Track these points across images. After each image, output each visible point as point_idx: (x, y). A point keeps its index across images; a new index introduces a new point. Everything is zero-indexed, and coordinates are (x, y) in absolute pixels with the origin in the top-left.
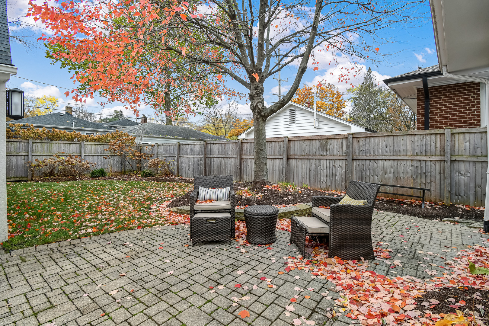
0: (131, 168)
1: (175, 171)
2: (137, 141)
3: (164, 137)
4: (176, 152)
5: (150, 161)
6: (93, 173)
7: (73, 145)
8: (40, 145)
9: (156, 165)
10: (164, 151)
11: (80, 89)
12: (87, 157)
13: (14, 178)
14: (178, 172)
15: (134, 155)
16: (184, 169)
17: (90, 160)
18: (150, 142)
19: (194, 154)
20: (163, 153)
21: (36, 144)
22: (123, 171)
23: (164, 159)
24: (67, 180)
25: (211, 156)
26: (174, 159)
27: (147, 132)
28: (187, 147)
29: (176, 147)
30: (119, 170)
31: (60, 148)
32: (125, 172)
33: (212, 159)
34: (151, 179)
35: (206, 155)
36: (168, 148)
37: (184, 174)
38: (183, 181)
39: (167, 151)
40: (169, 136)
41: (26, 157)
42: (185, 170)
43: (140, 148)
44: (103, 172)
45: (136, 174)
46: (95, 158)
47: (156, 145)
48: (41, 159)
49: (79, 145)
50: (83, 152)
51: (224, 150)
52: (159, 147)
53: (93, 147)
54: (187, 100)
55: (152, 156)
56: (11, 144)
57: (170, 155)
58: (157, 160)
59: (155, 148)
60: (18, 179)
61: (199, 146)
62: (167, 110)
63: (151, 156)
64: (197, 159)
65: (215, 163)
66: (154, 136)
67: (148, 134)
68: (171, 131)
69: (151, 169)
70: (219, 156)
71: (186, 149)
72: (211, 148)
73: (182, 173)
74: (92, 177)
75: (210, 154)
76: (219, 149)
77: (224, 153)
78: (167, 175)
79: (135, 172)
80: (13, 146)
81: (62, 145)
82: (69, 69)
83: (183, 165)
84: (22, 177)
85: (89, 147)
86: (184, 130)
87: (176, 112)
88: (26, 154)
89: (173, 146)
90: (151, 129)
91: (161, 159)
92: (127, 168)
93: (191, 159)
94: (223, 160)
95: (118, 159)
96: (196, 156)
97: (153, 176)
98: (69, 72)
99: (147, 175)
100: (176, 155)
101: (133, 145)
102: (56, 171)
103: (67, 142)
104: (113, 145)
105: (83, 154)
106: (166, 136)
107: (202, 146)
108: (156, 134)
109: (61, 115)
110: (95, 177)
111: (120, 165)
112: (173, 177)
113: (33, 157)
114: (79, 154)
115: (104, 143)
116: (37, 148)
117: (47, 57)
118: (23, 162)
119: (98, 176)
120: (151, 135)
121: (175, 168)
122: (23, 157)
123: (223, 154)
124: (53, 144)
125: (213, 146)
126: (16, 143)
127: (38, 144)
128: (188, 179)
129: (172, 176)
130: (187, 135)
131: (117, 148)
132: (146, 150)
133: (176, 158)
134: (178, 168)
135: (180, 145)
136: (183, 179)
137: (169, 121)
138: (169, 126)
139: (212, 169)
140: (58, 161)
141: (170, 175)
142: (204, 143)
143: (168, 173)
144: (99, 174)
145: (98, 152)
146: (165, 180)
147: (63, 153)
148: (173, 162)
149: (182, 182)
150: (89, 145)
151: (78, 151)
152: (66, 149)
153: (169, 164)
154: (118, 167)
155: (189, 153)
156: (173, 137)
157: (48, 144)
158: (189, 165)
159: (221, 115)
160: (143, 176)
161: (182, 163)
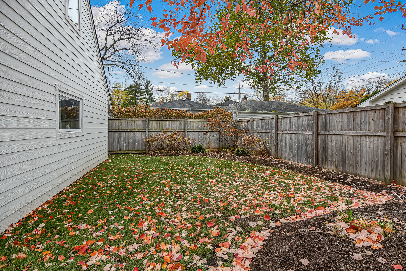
0: (227, 144)
1: (273, 151)
2: (234, 118)
3: (261, 112)
4: (274, 127)
5: (244, 138)
6: (193, 149)
7: (179, 122)
8: (154, 122)
9: (249, 143)
10: (259, 127)
11: (197, 79)
12: (190, 134)
13: (137, 150)
14: (277, 152)
15: (229, 131)
16: (284, 149)
17: (192, 136)
18: (246, 117)
19: (298, 130)
20: (259, 129)
21: (151, 122)
22: (221, 147)
23: (259, 135)
24: (172, 155)
25: (328, 133)
26: (271, 137)
27: (244, 109)
28: (288, 121)
29: (274, 122)
30: (217, 146)
31: (169, 125)
32: (222, 148)
33: (329, 138)
34: (245, 159)
35: (317, 130)
36: (264, 123)
37: (284, 156)
38: (284, 166)
39: (263, 126)
40: (266, 111)
41: (145, 133)
42: (286, 151)
43: (236, 124)
44: (202, 148)
45: (231, 151)
46: (197, 134)
47: (251, 120)
48: (153, 135)
49: (183, 122)
50: (186, 128)
51: (353, 123)
52: (255, 122)
53: (195, 123)
54: (284, 76)
55: (248, 132)
56: (135, 122)
57: (266, 130)
58: (251, 138)
59: (251, 123)
60: (139, 152)
61: (306, 118)
62: (265, 87)
63: (246, 132)
64: (302, 137)
65: (334, 143)
66: (251, 112)
67: (246, 110)
68: (268, 106)
69: (244, 147)
70: (342, 133)
71: (286, 124)
72: (326, 121)
73: (282, 153)
74: (192, 152)
75: (326, 130)
76: (342, 121)
77: (352, 127)
78: (263, 155)
79: (232, 148)
80: (135, 124)
81: (171, 122)
82: (187, 62)
83: (282, 144)
84: (142, 150)
85: (191, 124)
86: (282, 104)
87: (273, 88)
88: (144, 131)
89: (269, 120)
90: (248, 105)
91: (256, 136)
92: (224, 145)
93: (293, 136)
94: (351, 140)
95: (216, 135)
96: (301, 132)
97: (248, 155)
98: (187, 65)
99: (240, 154)
100: (274, 132)
101: (229, 121)
102: (165, 146)
103: (174, 120)
104: (210, 121)
105: (187, 131)
106: (263, 112)
107: (310, 118)
108: (253, 110)
109: (183, 100)
110: (195, 152)
111: (218, 141)
112: (271, 157)
113: (150, 133)
114: (183, 131)
115: (203, 120)
116: (152, 125)
117: (172, 55)
118: (143, 137)
119: (197, 152)
120: (248, 111)
121: (273, 147)
122: (142, 133)
123: (351, 130)
124: (164, 122)
125: (329, 118)
126: (137, 121)
127: (153, 122)
128: (289, 162)
129: (269, 157)
130: (285, 109)
131: (214, 124)
132: (242, 126)
133: (274, 135)
134: (276, 147)
135: (278, 119)
136: (283, 163)
137: (266, 98)
138: (266, 102)
139: (329, 152)
140: (165, 137)
141: (266, 155)
142: (315, 114)
143: (265, 153)
144: (198, 150)
145: (199, 129)
146: (260, 163)
147: (171, 130)
148: (271, 140)
149: (281, 167)
150: (191, 122)
151: (183, 127)
152: (174, 126)
153: (266, 142)
154: (217, 143)
155: (291, 129)
156: (270, 112)
157: (161, 122)
158: (291, 144)
159: (320, 89)
160: (237, 155)
161: (281, 141)
